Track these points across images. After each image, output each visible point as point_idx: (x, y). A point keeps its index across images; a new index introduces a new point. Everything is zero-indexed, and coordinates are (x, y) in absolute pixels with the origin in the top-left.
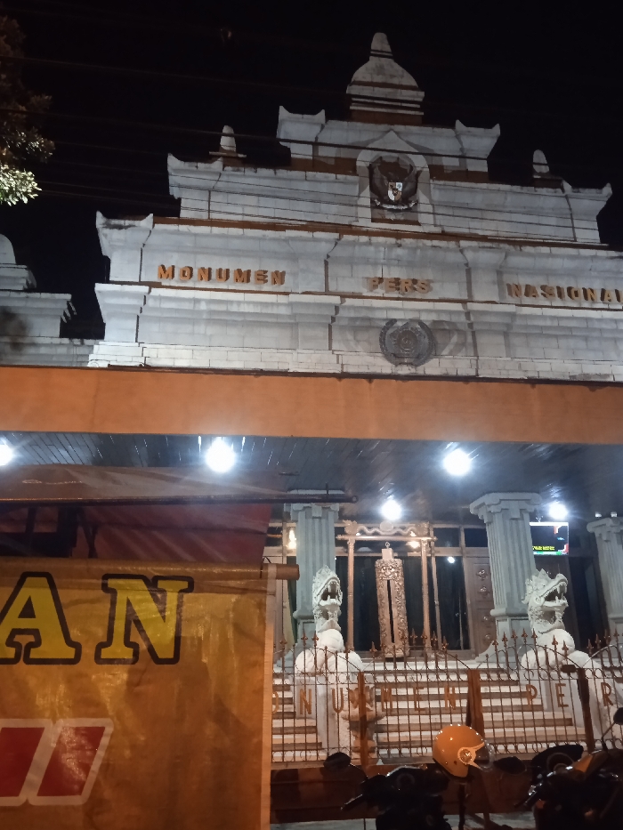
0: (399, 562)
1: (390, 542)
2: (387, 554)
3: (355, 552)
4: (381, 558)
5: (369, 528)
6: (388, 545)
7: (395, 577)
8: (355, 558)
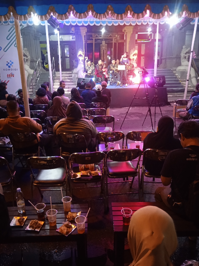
0: (106, 45)
1: (105, 39)
2: (104, 42)
3: (95, 42)
4: (102, 43)
5: (99, 35)
6: (104, 40)
7: (105, 49)
8: (95, 43)
